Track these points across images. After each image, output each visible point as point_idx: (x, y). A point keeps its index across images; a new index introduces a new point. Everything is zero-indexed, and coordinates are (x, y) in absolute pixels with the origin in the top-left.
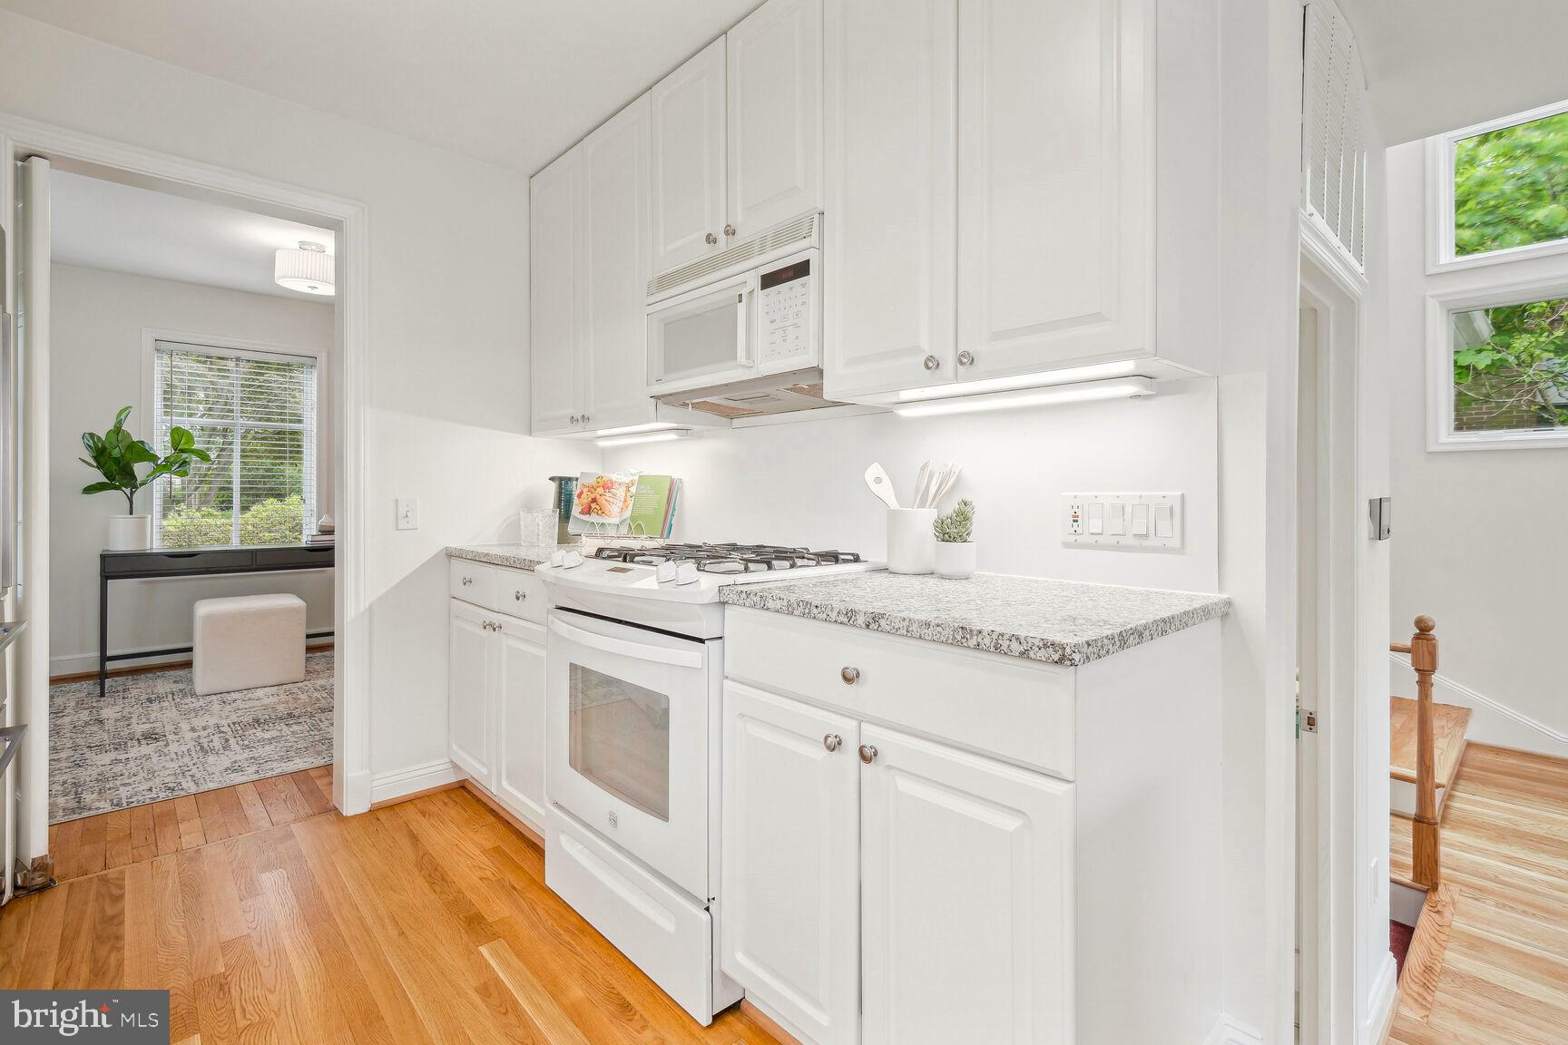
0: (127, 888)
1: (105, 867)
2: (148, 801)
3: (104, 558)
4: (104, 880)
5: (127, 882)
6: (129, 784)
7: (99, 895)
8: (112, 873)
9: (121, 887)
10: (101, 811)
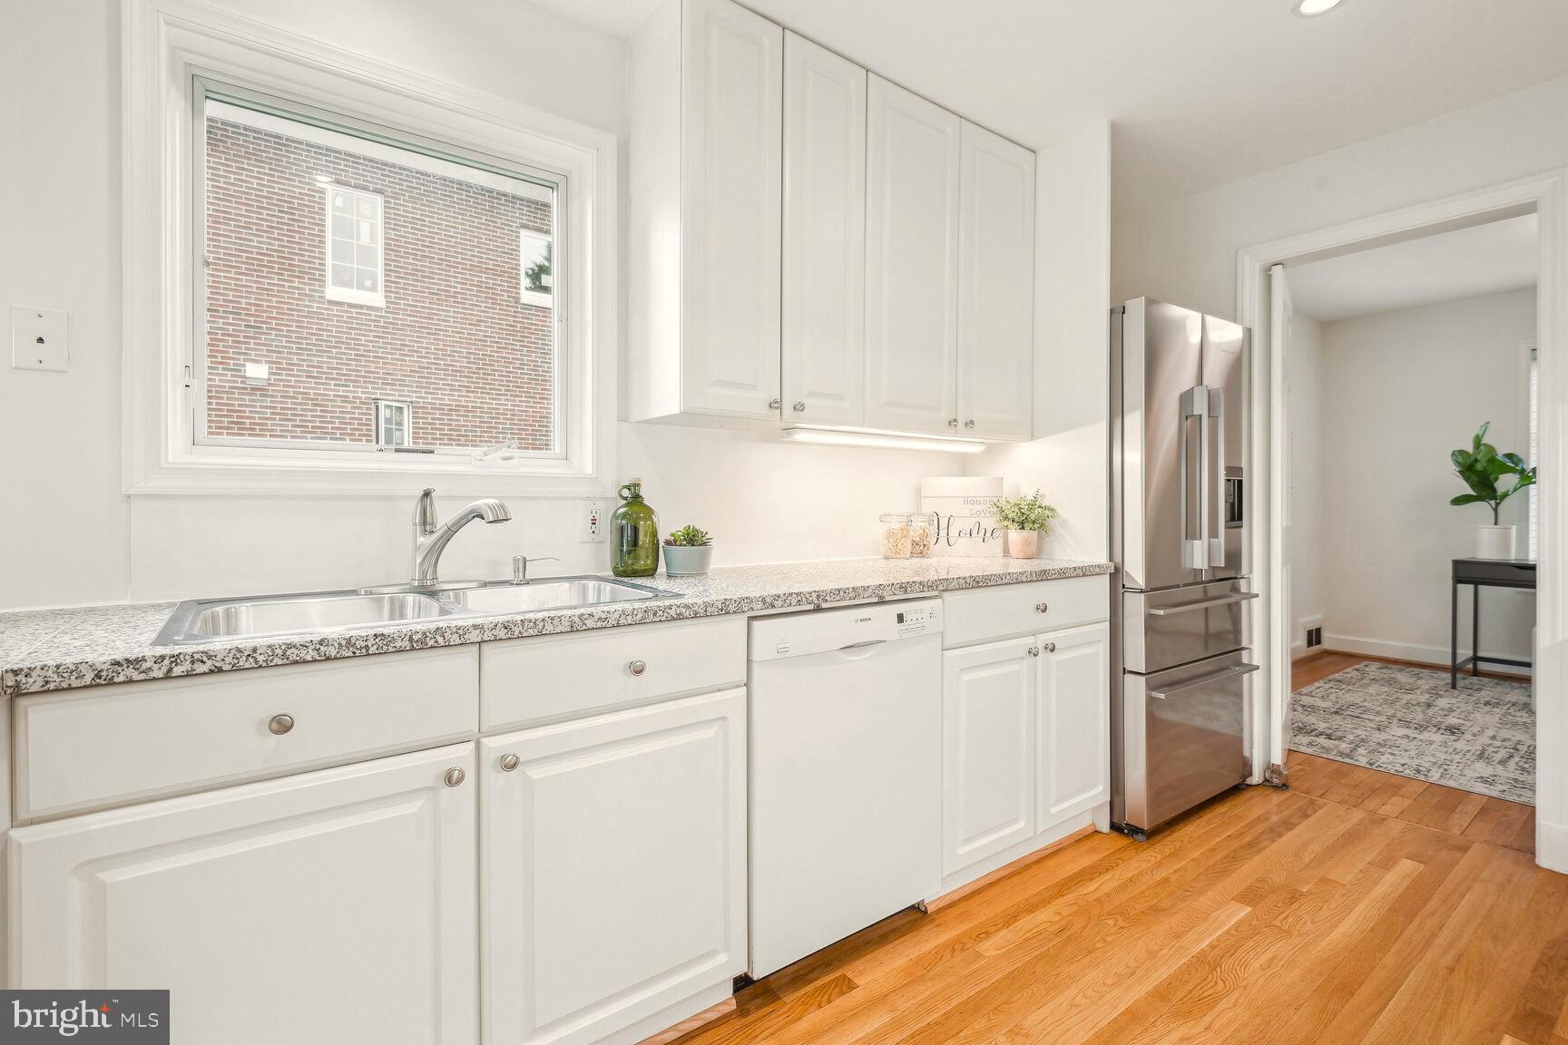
0: (1317, 814)
1: (1321, 796)
2: (1392, 771)
3: (1456, 563)
4: (1312, 802)
5: (1320, 813)
6: (1394, 755)
7: (1300, 809)
8: (1320, 801)
9: (1315, 812)
10: (1356, 763)
